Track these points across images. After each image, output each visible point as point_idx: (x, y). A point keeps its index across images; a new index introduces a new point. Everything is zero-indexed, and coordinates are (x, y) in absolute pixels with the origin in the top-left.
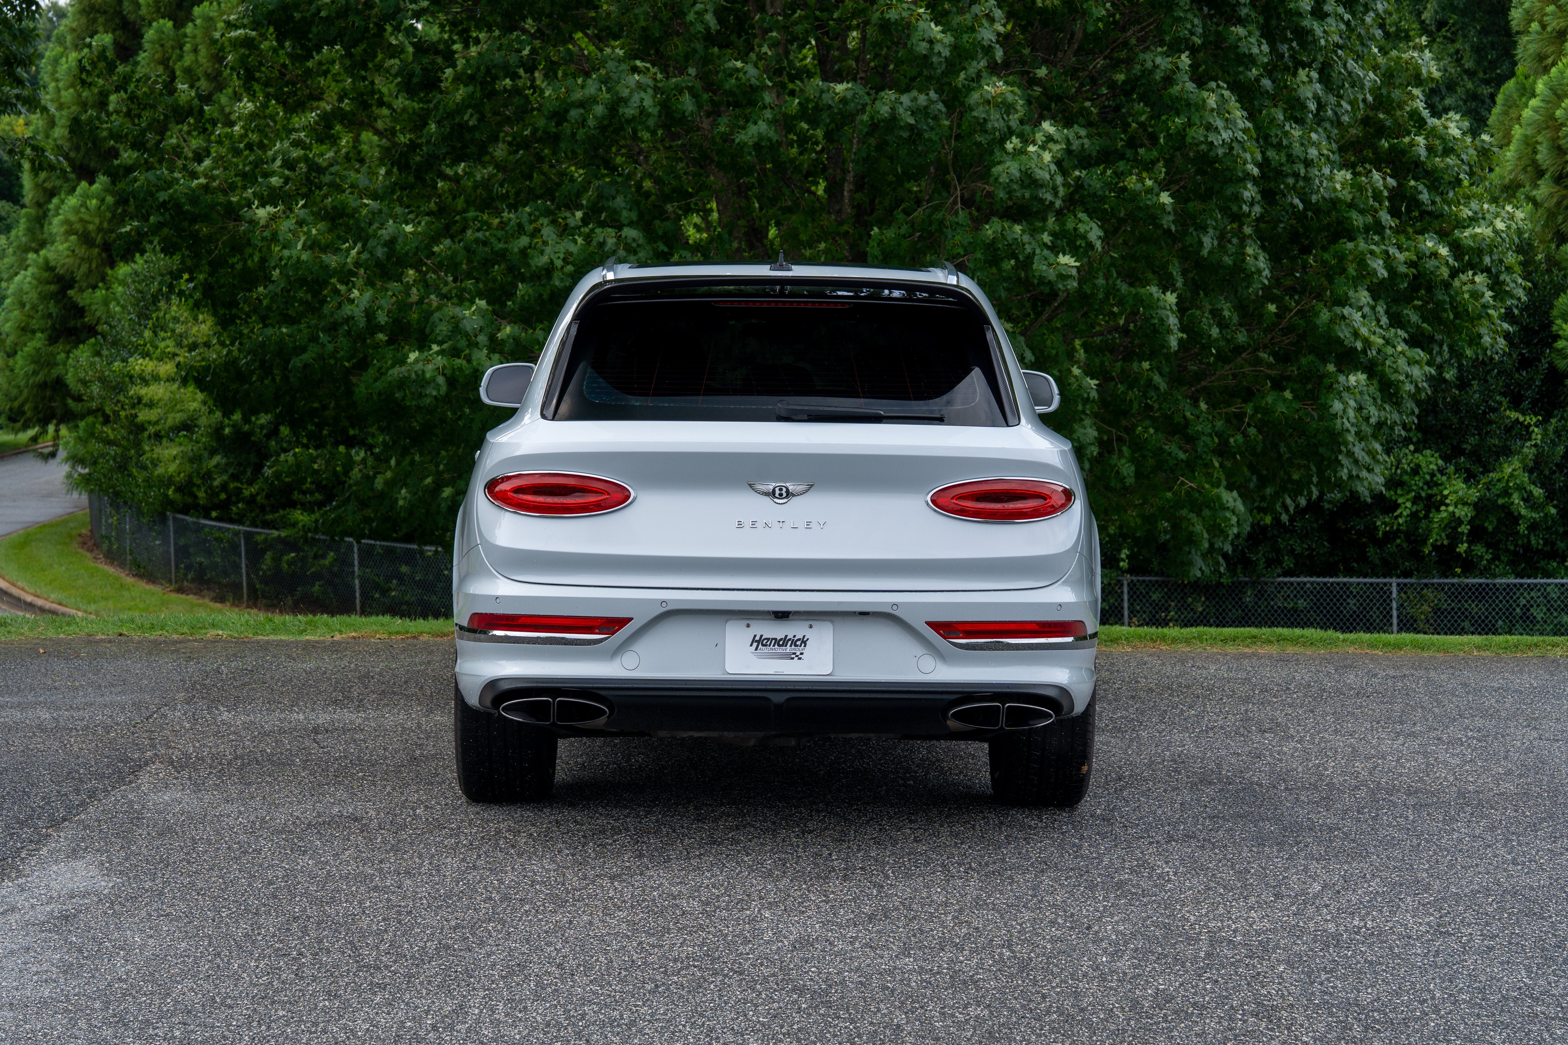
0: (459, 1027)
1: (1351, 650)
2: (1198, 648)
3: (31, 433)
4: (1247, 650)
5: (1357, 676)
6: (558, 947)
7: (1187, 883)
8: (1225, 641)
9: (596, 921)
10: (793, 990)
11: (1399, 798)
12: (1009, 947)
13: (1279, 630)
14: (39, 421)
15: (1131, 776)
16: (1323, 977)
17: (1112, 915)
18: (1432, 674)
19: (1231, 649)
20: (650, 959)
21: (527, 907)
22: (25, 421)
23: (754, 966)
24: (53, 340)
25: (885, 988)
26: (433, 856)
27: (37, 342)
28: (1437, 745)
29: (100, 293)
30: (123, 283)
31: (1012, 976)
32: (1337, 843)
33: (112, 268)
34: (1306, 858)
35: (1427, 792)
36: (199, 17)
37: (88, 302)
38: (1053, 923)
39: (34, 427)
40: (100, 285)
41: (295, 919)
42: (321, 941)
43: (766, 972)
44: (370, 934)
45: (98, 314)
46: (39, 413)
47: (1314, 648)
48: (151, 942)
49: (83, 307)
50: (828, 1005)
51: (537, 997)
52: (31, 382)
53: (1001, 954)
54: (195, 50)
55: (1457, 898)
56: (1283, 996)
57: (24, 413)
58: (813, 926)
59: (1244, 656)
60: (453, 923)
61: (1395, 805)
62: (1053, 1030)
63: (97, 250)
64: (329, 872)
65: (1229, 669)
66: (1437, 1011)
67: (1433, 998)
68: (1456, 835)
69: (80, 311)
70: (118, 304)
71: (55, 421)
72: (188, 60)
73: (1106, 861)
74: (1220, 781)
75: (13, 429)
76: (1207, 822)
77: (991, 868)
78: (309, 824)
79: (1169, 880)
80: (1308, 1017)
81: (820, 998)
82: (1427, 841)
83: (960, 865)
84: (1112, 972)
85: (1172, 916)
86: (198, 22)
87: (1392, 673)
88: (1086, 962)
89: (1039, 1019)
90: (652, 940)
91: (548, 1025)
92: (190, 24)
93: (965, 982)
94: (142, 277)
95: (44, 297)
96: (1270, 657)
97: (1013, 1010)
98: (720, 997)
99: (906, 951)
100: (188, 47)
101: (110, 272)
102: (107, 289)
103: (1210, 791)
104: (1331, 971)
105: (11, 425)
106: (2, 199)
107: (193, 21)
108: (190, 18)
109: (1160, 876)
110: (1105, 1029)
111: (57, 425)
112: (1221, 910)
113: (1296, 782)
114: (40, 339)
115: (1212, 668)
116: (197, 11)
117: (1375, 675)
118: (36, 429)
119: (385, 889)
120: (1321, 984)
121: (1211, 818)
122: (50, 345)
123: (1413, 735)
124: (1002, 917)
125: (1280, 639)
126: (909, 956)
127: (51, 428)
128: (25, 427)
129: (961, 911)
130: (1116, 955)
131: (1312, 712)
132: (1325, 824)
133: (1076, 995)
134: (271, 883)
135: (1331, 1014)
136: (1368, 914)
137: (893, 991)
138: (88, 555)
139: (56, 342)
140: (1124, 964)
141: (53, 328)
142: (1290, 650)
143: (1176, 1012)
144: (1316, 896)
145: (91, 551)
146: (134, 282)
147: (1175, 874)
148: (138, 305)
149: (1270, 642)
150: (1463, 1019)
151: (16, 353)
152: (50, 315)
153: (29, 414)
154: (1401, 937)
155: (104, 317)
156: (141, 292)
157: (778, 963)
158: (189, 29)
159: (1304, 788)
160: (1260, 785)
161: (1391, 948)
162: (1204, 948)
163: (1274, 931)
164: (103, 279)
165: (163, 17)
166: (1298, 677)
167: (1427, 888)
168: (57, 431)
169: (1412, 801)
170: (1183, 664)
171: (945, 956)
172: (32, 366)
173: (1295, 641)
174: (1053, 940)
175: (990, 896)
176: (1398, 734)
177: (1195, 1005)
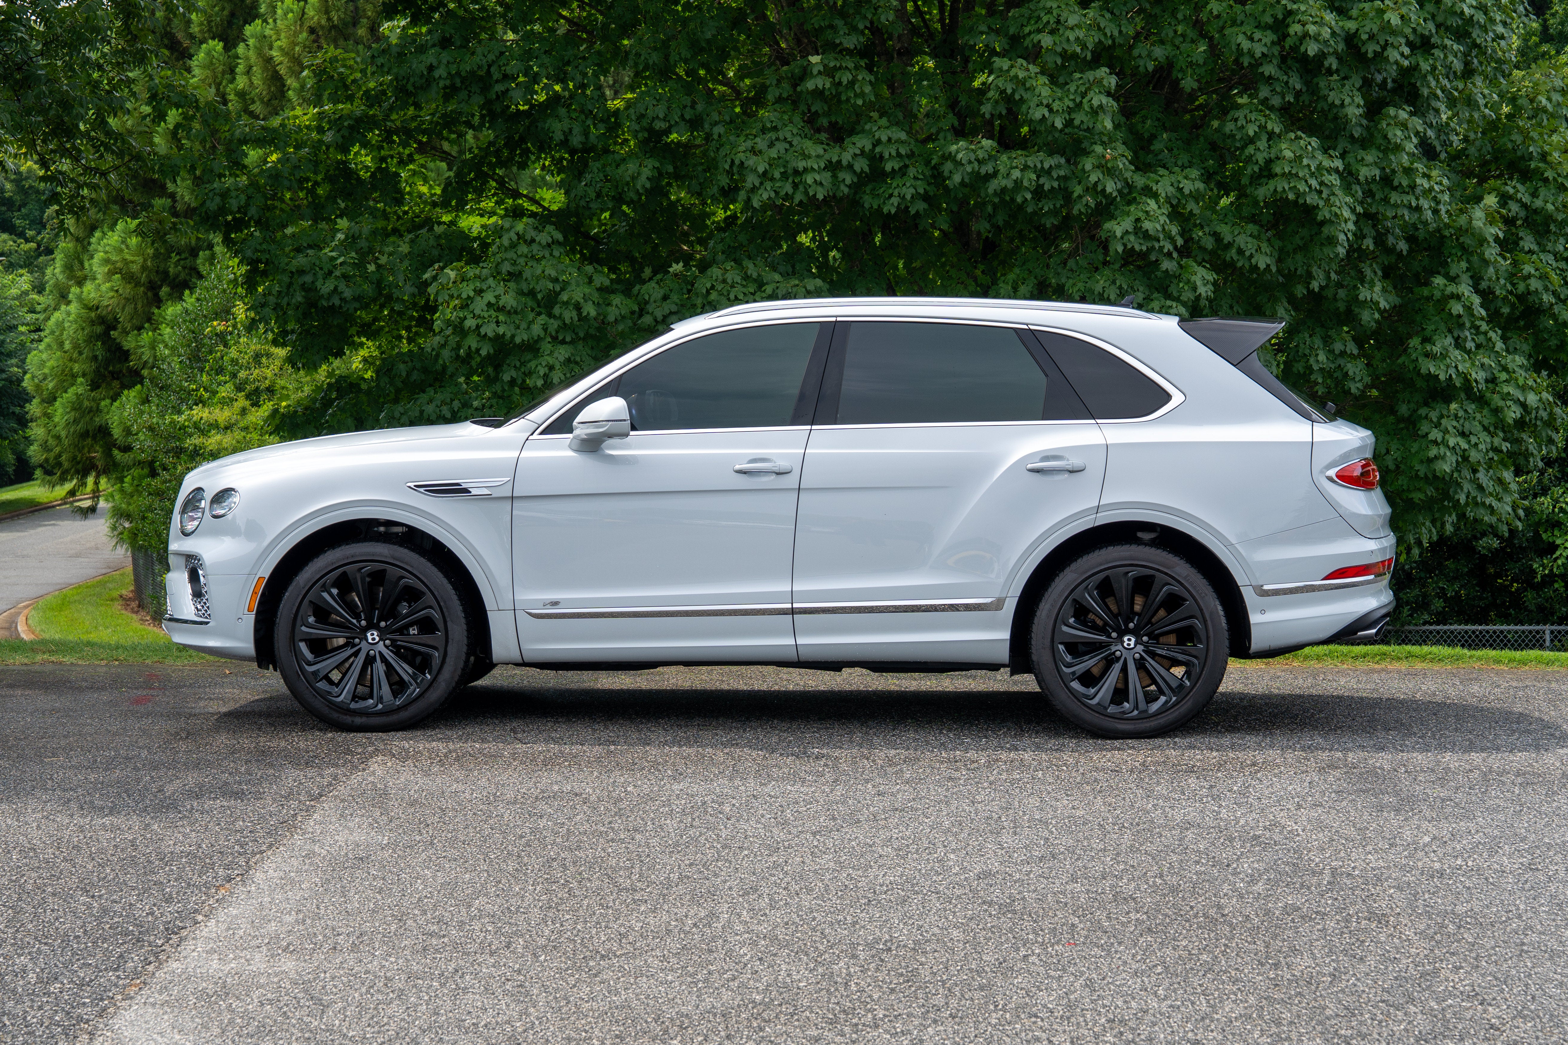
0: (715, 925)
1: (1477, 665)
2: (1329, 663)
3: (68, 486)
4: (1376, 666)
5: (1481, 687)
6: (781, 876)
7: (1314, 837)
8: (1355, 658)
9: (807, 861)
10: (984, 902)
11: (1507, 779)
12: (1161, 876)
13: (1409, 648)
14: (77, 472)
15: (1263, 763)
16: (1427, 896)
17: (1248, 858)
18: (1554, 685)
19: (1360, 665)
20: (859, 885)
21: (746, 852)
22: (63, 473)
23: (948, 889)
24: (94, 386)
25: (1058, 902)
26: (653, 819)
27: (80, 388)
28: (1548, 740)
29: (147, 336)
30: (173, 324)
31: (1164, 895)
32: (1448, 810)
33: (159, 308)
34: (1419, 820)
35: (1534, 774)
36: (252, 36)
37: (133, 345)
38: (1197, 862)
39: (72, 479)
40: (146, 325)
41: (554, 860)
42: (580, 874)
43: (958, 892)
44: (620, 869)
45: (145, 358)
46: (78, 463)
47: (1442, 664)
48: (439, 874)
49: (128, 351)
50: (1014, 912)
51: (772, 907)
52: (72, 430)
53: (1154, 882)
54: (248, 72)
55: (1549, 847)
56: (1391, 908)
57: (60, 464)
58: (992, 864)
59: (1373, 671)
60: (687, 862)
61: (1504, 783)
62: (1199, 927)
63: (142, 289)
64: (568, 830)
65: (1359, 682)
66: (1520, 917)
67: (1518, 909)
68: (1555, 804)
69: (125, 355)
70: (166, 346)
71: (94, 474)
72: (241, 82)
73: (1242, 822)
74: (1346, 766)
75: (49, 482)
76: (1333, 795)
77: (1141, 827)
78: (537, 798)
79: (1298, 835)
80: (1411, 921)
81: (1007, 908)
82: (1529, 808)
83: (1114, 824)
84: (1248, 893)
85: (1300, 858)
86: (251, 42)
87: (1515, 684)
88: (1226, 888)
89: (1187, 921)
90: (860, 873)
91: (787, 924)
92: (242, 45)
93: (1125, 899)
94: (193, 316)
95: (91, 339)
96: (1399, 672)
97: (1166, 915)
98: (924, 907)
99: (1074, 880)
100: (240, 69)
101: (156, 311)
102: (154, 330)
103: (1337, 773)
104: (1433, 893)
105: (48, 478)
106: (4, 232)
107: (244, 41)
108: (240, 38)
109: (1290, 832)
110: (1243, 927)
111: (97, 477)
112: (1342, 854)
113: (1415, 767)
114: (82, 384)
115: (1342, 681)
116: (248, 30)
117: (1499, 686)
118: (75, 481)
119: (622, 841)
120: (1425, 900)
121: (1337, 792)
122: (92, 390)
123: (1529, 732)
124: (1153, 858)
125: (1409, 656)
126: (1077, 882)
127: (90, 480)
128: (63, 480)
129: (1118, 854)
130: (1253, 881)
131: (1435, 714)
132: (1439, 796)
133: (1219, 907)
134: (521, 837)
135: (1430, 918)
136: (1470, 857)
137: (1066, 904)
138: (134, 616)
139: (98, 387)
140: (1259, 887)
141: (97, 371)
142: (1419, 666)
143: (1302, 917)
144: (1425, 845)
145: (137, 612)
146: (185, 321)
147: (1303, 831)
148: (189, 346)
149: (1399, 659)
150: (1541, 922)
151: (55, 399)
152: (95, 358)
153: (66, 465)
154: (1496, 871)
155: (151, 360)
156: (193, 332)
157: (968, 887)
158: (241, 49)
159: (1422, 771)
160: (1382, 769)
161: (1486, 879)
162: (1327, 878)
163: (1389, 868)
164: (149, 320)
165: (213, 38)
166: (1424, 687)
167: (1524, 839)
168: (96, 483)
169: (1520, 780)
170: (1314, 678)
171: (1107, 883)
172: (73, 413)
173: (1423, 658)
174: (1196, 873)
175: (1141, 845)
176: (1514, 731)
177: (1317, 913)
